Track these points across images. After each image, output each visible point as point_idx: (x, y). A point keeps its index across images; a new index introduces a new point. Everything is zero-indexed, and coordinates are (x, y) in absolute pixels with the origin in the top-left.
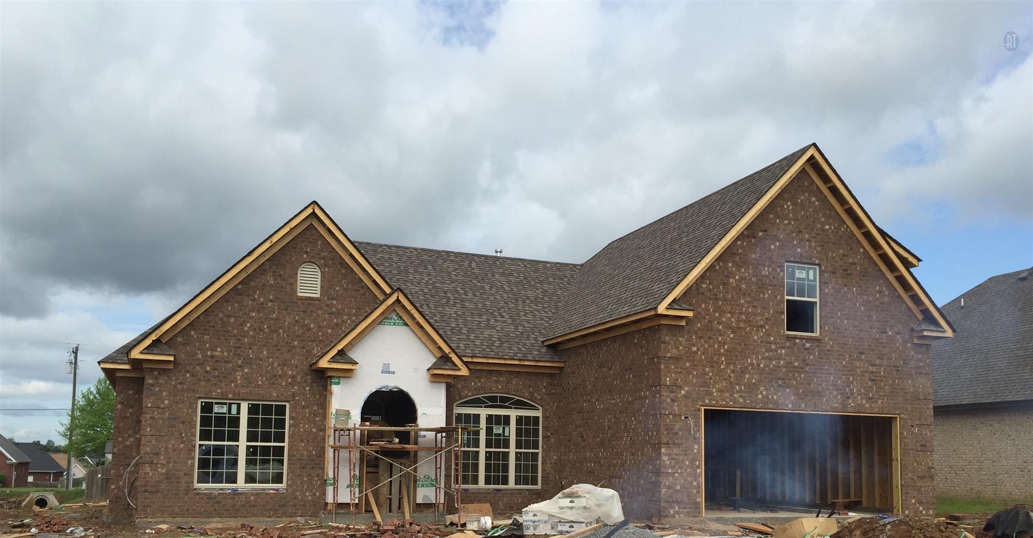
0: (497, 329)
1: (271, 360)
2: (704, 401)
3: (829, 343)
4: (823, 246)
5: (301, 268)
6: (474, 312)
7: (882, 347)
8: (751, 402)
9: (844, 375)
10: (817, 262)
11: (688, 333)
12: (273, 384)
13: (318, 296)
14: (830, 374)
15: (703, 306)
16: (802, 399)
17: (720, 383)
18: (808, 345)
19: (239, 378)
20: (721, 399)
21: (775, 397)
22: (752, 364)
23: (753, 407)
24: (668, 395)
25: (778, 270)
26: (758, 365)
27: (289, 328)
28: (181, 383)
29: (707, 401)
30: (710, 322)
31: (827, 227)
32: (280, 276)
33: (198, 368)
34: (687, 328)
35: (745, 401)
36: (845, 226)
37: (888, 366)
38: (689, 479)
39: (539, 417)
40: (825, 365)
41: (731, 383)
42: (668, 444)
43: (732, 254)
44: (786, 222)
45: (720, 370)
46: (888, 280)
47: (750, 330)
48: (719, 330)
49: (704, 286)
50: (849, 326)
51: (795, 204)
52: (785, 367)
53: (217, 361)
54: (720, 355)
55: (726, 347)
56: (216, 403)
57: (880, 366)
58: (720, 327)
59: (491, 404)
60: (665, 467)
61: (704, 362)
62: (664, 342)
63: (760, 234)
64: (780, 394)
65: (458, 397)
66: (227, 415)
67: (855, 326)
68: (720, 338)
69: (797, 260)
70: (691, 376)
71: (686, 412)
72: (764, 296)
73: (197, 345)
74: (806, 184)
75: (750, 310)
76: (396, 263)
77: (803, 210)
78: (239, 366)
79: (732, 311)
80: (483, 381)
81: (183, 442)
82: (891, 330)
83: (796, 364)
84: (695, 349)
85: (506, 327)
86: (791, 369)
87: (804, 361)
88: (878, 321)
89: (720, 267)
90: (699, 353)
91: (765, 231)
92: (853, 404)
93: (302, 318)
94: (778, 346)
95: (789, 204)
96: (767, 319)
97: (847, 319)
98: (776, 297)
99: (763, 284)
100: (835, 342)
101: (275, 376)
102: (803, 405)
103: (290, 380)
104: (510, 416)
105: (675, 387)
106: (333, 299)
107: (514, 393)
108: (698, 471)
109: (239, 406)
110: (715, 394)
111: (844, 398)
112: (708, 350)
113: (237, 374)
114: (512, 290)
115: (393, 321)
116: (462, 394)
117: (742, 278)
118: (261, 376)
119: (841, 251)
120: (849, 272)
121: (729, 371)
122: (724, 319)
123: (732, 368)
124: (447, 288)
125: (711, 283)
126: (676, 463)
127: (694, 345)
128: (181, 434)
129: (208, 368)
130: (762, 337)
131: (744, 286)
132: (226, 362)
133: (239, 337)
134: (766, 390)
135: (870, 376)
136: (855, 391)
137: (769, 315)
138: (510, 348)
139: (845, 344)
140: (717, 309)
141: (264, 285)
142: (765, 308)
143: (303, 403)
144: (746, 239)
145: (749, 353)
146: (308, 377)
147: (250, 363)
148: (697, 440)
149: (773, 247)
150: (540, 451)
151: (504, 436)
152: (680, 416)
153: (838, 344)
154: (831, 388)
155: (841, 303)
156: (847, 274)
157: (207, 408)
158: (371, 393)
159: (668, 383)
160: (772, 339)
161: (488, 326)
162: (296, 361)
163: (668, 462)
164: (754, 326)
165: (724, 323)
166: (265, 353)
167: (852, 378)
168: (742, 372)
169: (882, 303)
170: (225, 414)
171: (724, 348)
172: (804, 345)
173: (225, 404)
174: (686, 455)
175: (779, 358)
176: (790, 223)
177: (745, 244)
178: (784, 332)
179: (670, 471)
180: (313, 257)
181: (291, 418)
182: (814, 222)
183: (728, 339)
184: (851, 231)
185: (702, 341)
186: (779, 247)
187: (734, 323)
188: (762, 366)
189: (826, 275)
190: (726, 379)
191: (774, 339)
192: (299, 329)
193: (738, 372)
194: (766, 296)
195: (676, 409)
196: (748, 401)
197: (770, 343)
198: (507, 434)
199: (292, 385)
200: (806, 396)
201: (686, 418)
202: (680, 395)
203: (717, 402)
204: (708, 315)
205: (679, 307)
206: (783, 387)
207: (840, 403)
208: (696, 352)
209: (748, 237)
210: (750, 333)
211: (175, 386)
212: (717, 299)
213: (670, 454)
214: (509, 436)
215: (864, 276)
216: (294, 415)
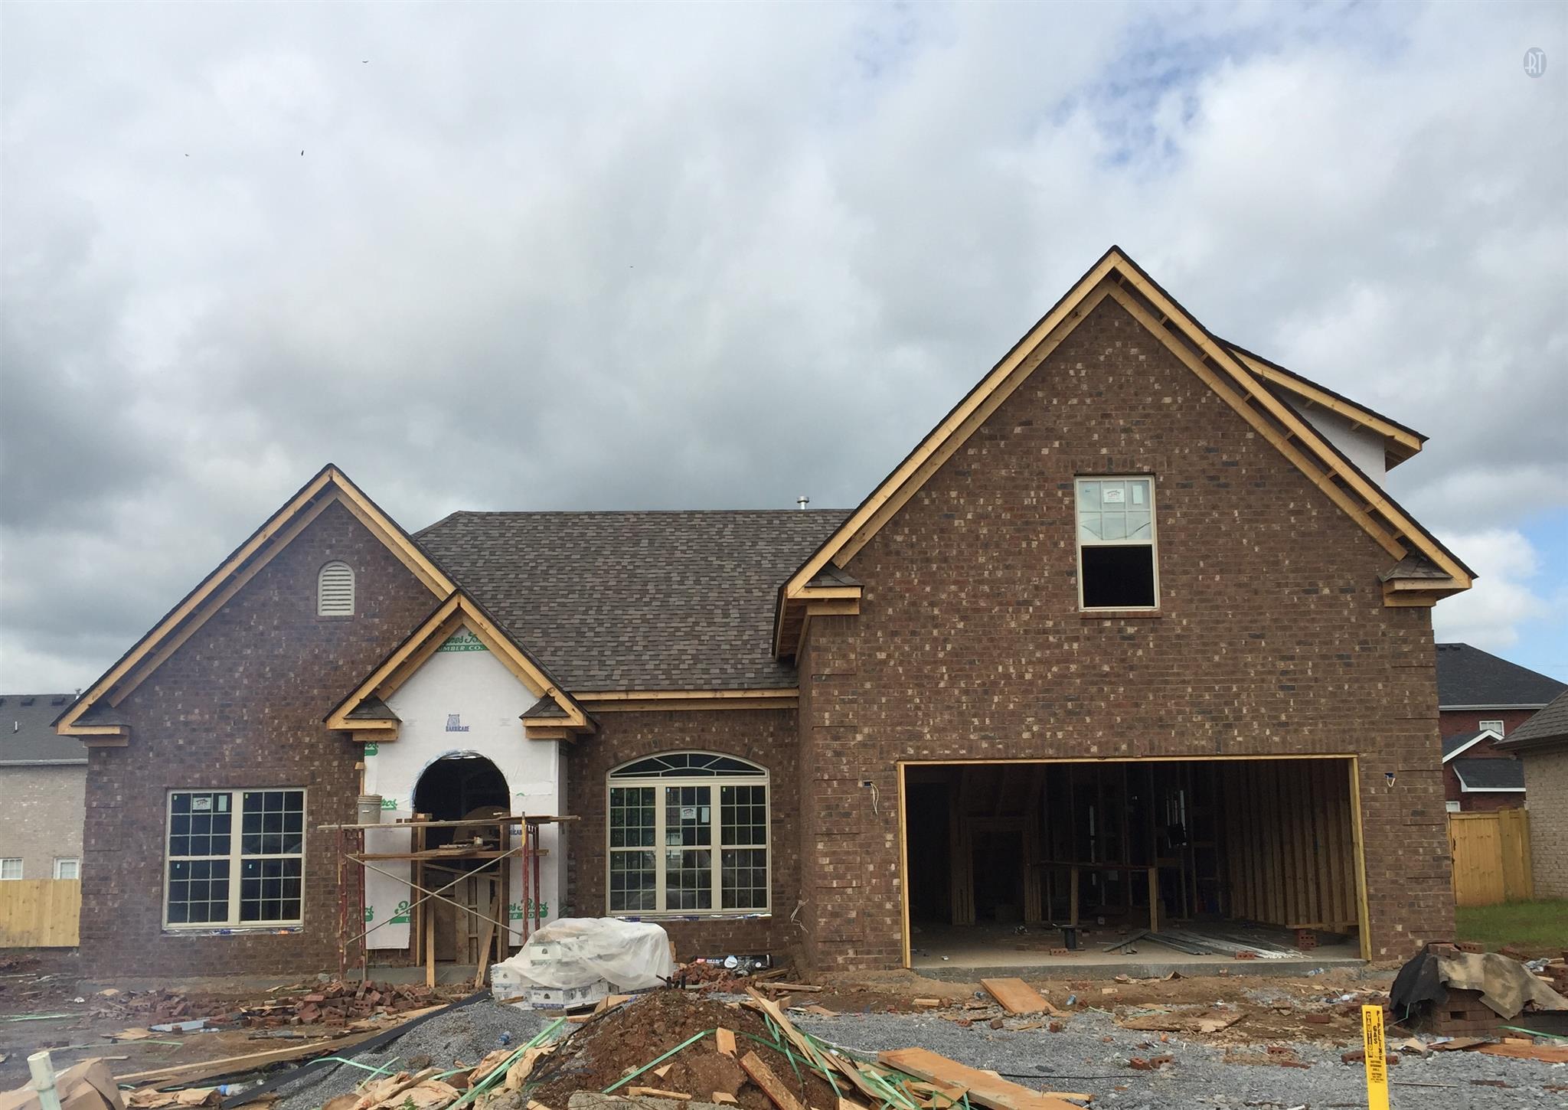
0: (702, 638)
1: (276, 721)
2: (904, 751)
3: (1181, 622)
4: (1158, 437)
5: (323, 573)
6: (679, 612)
7: (1308, 621)
8: (1007, 747)
9: (1217, 682)
10: (1146, 469)
11: (868, 627)
12: (281, 759)
13: (351, 613)
14: (1184, 682)
15: (898, 575)
16: (1122, 735)
17: (938, 715)
18: (1131, 630)
19: (227, 753)
20: (941, 745)
21: (1060, 735)
22: (1006, 676)
23: (1010, 756)
24: (829, 745)
25: (1060, 494)
26: (1021, 676)
27: (305, 669)
28: (140, 768)
29: (911, 751)
30: (913, 604)
31: (1167, 400)
32: (289, 588)
33: (166, 742)
34: (864, 618)
35: (993, 745)
36: (1209, 394)
37: (1324, 657)
38: (877, 898)
39: (764, 787)
40: (1173, 666)
41: (961, 714)
42: (829, 834)
43: (958, 473)
44: (1075, 401)
45: (938, 692)
46: (1316, 487)
47: (1000, 610)
48: (934, 618)
49: (899, 538)
50: (1226, 586)
51: (1092, 366)
52: (1081, 675)
53: (194, 730)
54: (937, 663)
55: (949, 647)
56: (196, 796)
57: (1305, 658)
58: (936, 612)
59: (674, 769)
60: (824, 876)
61: (903, 678)
62: (817, 649)
63: (1018, 430)
64: (1071, 729)
65: (612, 762)
66: (212, 814)
67: (1239, 585)
68: (935, 632)
69: (1100, 470)
70: (876, 707)
71: (867, 774)
72: (1029, 544)
73: (164, 706)
74: (1117, 324)
75: (999, 574)
76: (587, 542)
77: (1111, 374)
78: (227, 736)
79: (960, 579)
80: (656, 730)
81: (144, 859)
82: (1328, 585)
83: (1106, 668)
84: (882, 656)
85: (721, 634)
86: (1095, 679)
87: (1123, 660)
88: (1296, 570)
89: (933, 501)
90: (892, 663)
91: (1028, 423)
92: (1240, 739)
93: (325, 651)
94: (1063, 636)
95: (1079, 366)
96: (1036, 588)
97: (1221, 572)
98: (1056, 544)
99: (1027, 523)
100: (1193, 619)
101: (283, 747)
102: (1124, 747)
103: (307, 752)
104: (709, 787)
105: (841, 729)
106: (374, 616)
107: (714, 748)
108: (895, 882)
109: (230, 796)
110: (928, 736)
111: (1219, 728)
112: (910, 655)
113: (225, 747)
114: (774, 566)
115: (464, 643)
116: (621, 755)
117: (980, 517)
118: (261, 747)
119: (1202, 443)
120: (1222, 480)
121: (957, 692)
122: (944, 596)
123: (963, 685)
124: (654, 576)
125: (912, 532)
126: (848, 869)
127: (880, 649)
128: (141, 846)
129: (181, 742)
130: (1027, 623)
131: (985, 531)
132: (207, 730)
133: (227, 689)
134: (1039, 721)
135: (1280, 681)
136: (1245, 711)
137: (1043, 581)
138: (706, 671)
139: (1218, 622)
140: (928, 578)
141: (264, 605)
142: (1032, 567)
143: (329, 787)
144: (987, 443)
145: (1000, 655)
146: (336, 745)
147: (244, 729)
148: (891, 825)
149: (1045, 451)
150: (767, 846)
151: (700, 822)
152: (855, 781)
153: (1200, 622)
154: (1188, 709)
155: (1205, 543)
156: (1219, 486)
157: (182, 803)
158: (429, 765)
159: (827, 723)
160: (1050, 624)
161: (692, 635)
162: (316, 721)
163: (831, 867)
164: (1009, 604)
165: (944, 602)
166: (267, 711)
167: (1238, 688)
168: (986, 692)
169: (1303, 534)
170: (209, 811)
171: (944, 649)
172: (1120, 631)
173: (209, 795)
174: (868, 853)
175: (1066, 659)
176: (1082, 402)
177: (984, 452)
178: (1077, 608)
179: (835, 885)
180: (341, 552)
181: (310, 813)
182: (1136, 394)
183: (953, 632)
184: (1222, 400)
185: (898, 640)
186: (1061, 450)
187: (964, 603)
188: (1028, 676)
189: (1168, 492)
190: (952, 708)
191: (1055, 625)
192: (320, 669)
193: (976, 691)
194: (1034, 544)
195: (845, 768)
196: (1000, 746)
197: (1045, 632)
198: (704, 819)
199: (311, 760)
200: (1130, 728)
201: (867, 784)
202: (853, 743)
203: (932, 751)
204: (908, 590)
205: (833, 583)
206: (1079, 714)
207: (1211, 739)
208: (884, 662)
209: (992, 438)
210: (1001, 617)
211: (132, 773)
212: (928, 560)
213: (834, 853)
214: (709, 823)
215: (1257, 485)
216: (314, 808)
